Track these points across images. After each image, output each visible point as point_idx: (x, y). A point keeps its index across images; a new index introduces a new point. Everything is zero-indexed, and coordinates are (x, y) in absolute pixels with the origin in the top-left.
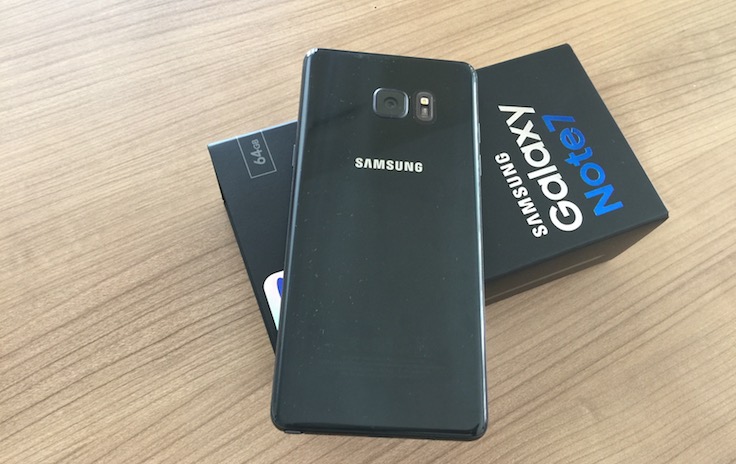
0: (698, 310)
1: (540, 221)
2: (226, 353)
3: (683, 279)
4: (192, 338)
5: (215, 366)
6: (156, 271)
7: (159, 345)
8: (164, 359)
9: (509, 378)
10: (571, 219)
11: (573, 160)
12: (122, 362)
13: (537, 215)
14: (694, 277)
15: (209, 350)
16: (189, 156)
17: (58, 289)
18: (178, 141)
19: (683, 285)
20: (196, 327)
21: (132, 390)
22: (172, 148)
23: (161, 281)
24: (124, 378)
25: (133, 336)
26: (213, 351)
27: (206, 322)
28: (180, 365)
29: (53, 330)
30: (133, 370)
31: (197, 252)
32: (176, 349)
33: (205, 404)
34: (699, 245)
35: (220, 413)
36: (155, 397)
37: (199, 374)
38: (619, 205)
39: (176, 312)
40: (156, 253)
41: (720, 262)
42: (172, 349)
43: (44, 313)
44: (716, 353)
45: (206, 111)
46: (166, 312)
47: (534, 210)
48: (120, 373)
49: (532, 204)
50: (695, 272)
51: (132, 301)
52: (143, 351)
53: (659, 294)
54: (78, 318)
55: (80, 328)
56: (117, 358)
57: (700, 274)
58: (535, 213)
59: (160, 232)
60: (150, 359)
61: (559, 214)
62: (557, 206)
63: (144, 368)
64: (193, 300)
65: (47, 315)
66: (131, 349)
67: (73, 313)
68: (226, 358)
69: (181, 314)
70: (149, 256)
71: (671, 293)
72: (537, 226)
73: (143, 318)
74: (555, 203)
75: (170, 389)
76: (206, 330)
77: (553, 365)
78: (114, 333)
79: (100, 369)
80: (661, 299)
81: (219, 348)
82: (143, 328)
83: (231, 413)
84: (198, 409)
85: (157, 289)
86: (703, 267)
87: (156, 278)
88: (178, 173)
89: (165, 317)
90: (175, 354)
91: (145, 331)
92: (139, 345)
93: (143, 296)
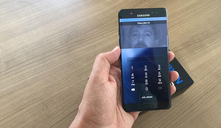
0: (206, 103)
3: (201, 96)
9: (163, 125)
14: (204, 95)
16: (81, 79)
17: (55, 115)
18: (78, 76)
19: (202, 97)
22: (77, 78)
29: (55, 124)
34: (204, 87)
38: (182, 81)
40: (76, 103)
41: (209, 91)
44: (212, 113)
45: (83, 68)
50: (204, 94)
53: (196, 100)
55: (61, 123)
57: (205, 94)
65: (53, 121)
67: (59, 120)
71: (199, 100)
80: (197, 101)
86: (206, 92)
88: (78, 84)
93: (74, 114)
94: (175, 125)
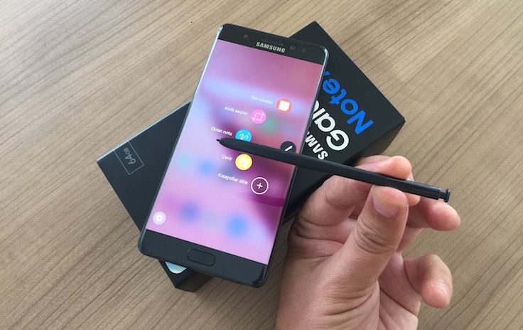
0: (451, 167)
1: (322, 149)
2: (151, 284)
3: (437, 149)
4: (127, 280)
5: (146, 294)
6: (93, 243)
7: (107, 291)
8: (113, 298)
10: (341, 141)
11: (335, 101)
12: (88, 308)
13: (319, 145)
14: (444, 146)
15: (140, 285)
17: (36, 273)
18: (85, 153)
19: (437, 153)
20: (128, 272)
21: (98, 324)
23: (99, 249)
24: (92, 317)
25: (91, 289)
26: (143, 284)
27: (134, 267)
28: (124, 299)
29: (40, 299)
30: (96, 311)
31: (116, 223)
32: (119, 290)
33: (147, 320)
34: (442, 123)
35: (158, 323)
36: (114, 324)
37: (138, 302)
38: (371, 123)
39: (113, 266)
40: (90, 231)
41: (458, 131)
42: (116, 291)
43: (32, 289)
44: (469, 192)
45: (97, 127)
46: (107, 268)
47: (316, 142)
48: (88, 315)
49: (314, 139)
50: (443, 142)
51: (84, 267)
52: (100, 297)
53: (423, 164)
54: (53, 287)
55: (56, 293)
56: (84, 306)
57: (447, 142)
58: (316, 144)
59: (89, 217)
60: (105, 301)
61: (333, 141)
62: (330, 136)
63: (102, 308)
64: (122, 255)
65: (33, 291)
66: (91, 298)
67: (49, 285)
68: (152, 287)
69: (116, 266)
70: (87, 235)
71: (430, 161)
72: (320, 153)
73: (94, 276)
74: (328, 134)
75: (122, 317)
76: (136, 272)
78: (78, 291)
79: (75, 317)
80: (424, 167)
81: (146, 282)
82: (95, 282)
83: (164, 321)
84: (143, 324)
85: (97, 255)
86: (448, 137)
87: (94, 248)
89: (107, 272)
90: (120, 293)
91: (97, 284)
92: (96, 294)
93: (89, 262)
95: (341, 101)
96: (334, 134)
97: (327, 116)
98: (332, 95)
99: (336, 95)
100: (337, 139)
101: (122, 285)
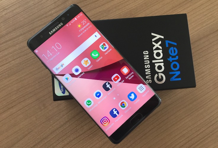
8: (92, 135)
17: (56, 116)
25: (81, 129)
29: (57, 129)
30: (83, 139)
32: (95, 132)
42: (93, 131)
43: (53, 124)
47: (150, 74)
49: (150, 71)
52: (85, 133)
54: (64, 124)
55: (65, 128)
56: (78, 136)
60: (87, 135)
61: (158, 77)
62: (158, 74)
63: (86, 138)
65: (54, 125)
67: (62, 123)
77: (210, 127)
78: (75, 128)
79: (73, 140)
90: (95, 133)
94: (211, 132)
95: (173, 61)
96: (160, 74)
97: (162, 64)
98: (171, 56)
99: (173, 57)
100: (160, 78)
101: (96, 129)
